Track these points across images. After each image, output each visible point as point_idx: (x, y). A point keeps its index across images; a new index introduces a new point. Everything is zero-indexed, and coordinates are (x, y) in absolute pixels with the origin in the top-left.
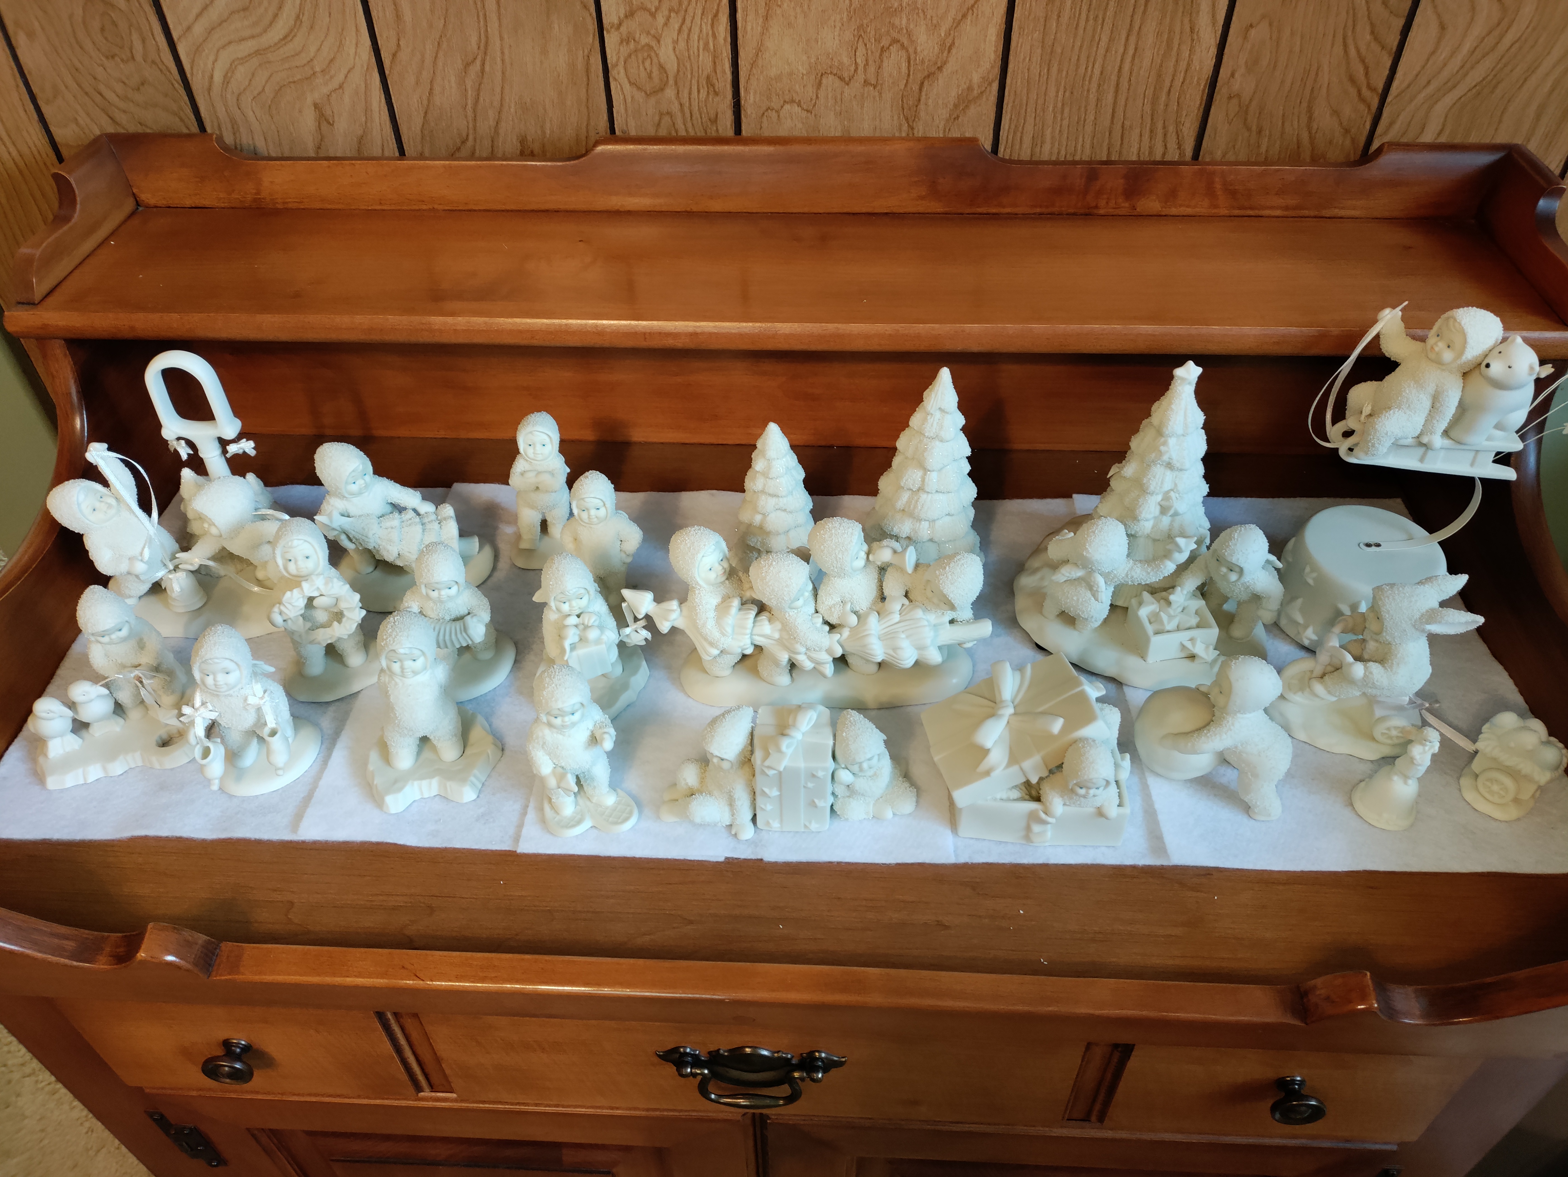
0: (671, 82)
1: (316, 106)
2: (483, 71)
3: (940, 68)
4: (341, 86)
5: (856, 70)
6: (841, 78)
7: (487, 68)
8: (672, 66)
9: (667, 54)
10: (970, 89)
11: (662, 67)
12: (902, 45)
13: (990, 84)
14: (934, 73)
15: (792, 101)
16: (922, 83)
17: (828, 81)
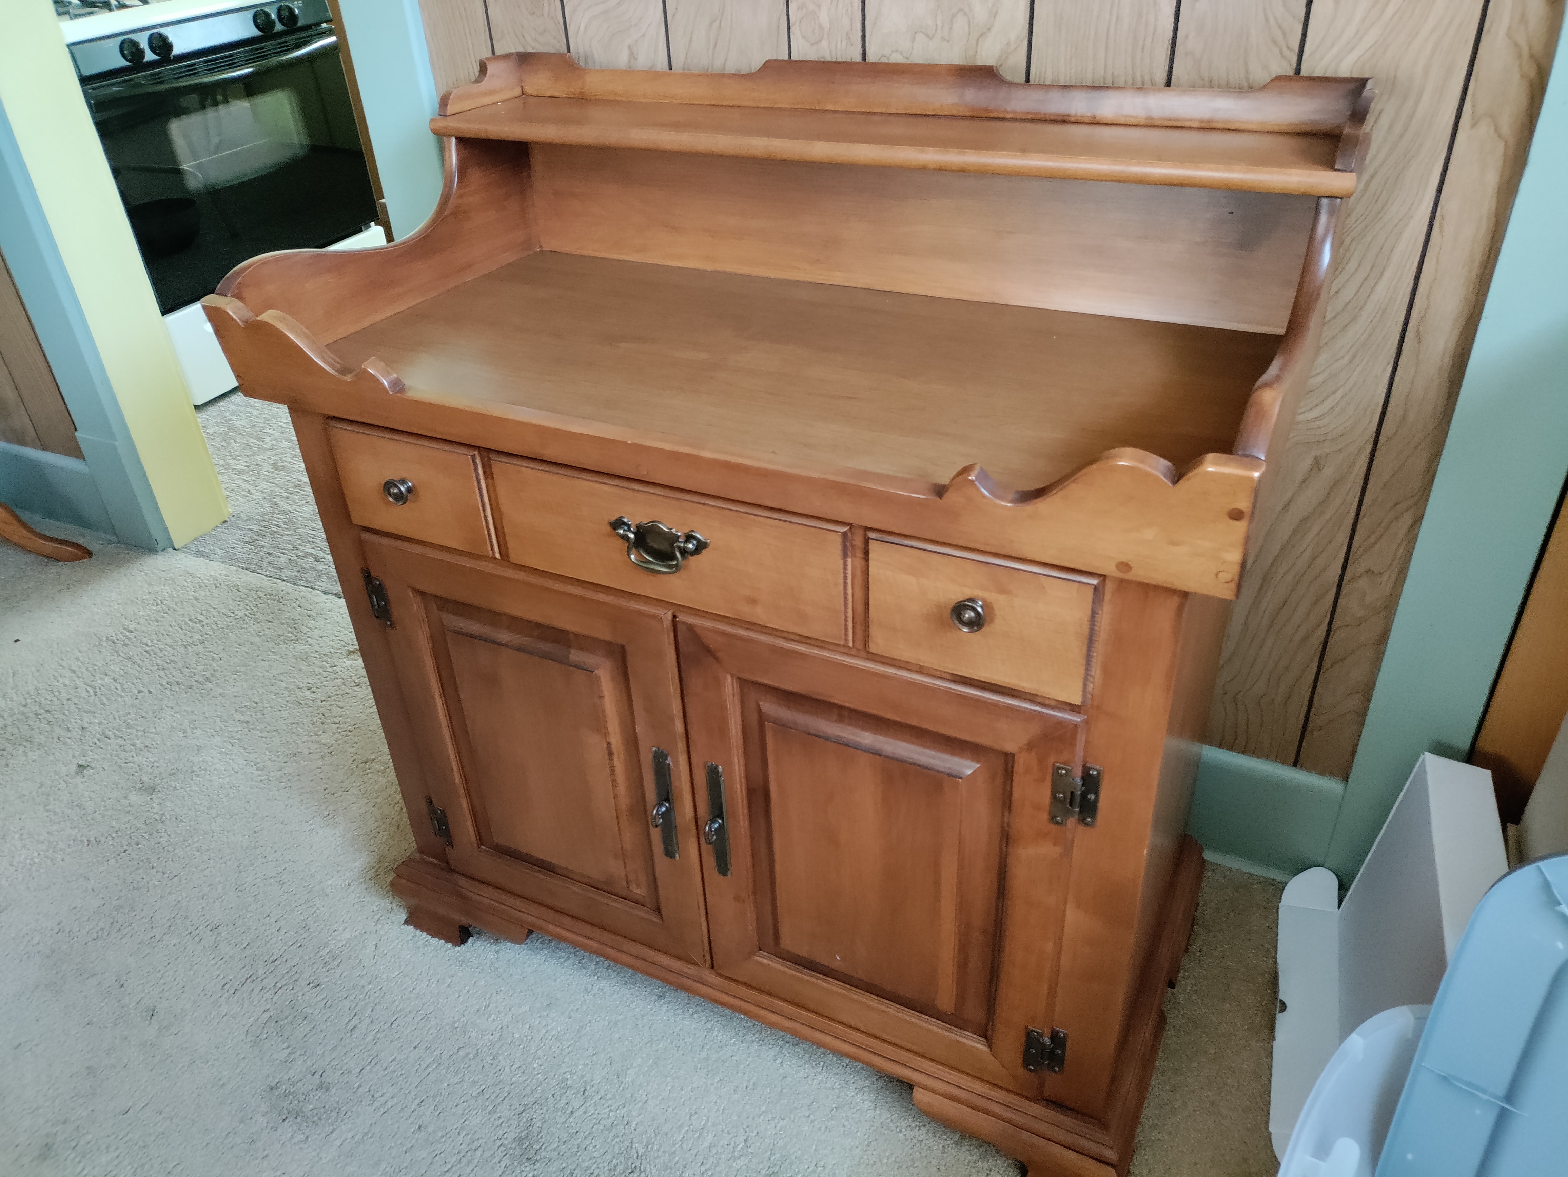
0: (826, 36)
1: (629, 47)
2: (720, 27)
3: (989, 29)
4: (644, 35)
5: (936, 29)
6: (927, 35)
7: (723, 25)
8: (826, 25)
9: (824, 17)
10: (1008, 44)
11: (821, 27)
12: (965, 13)
13: (1022, 41)
14: (985, 33)
15: (897, 51)
16: (978, 39)
17: (920, 37)
